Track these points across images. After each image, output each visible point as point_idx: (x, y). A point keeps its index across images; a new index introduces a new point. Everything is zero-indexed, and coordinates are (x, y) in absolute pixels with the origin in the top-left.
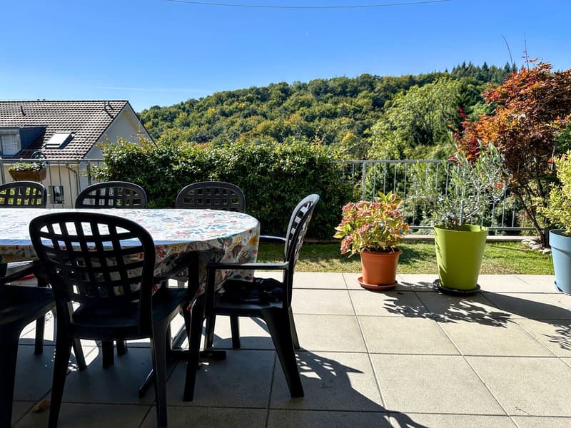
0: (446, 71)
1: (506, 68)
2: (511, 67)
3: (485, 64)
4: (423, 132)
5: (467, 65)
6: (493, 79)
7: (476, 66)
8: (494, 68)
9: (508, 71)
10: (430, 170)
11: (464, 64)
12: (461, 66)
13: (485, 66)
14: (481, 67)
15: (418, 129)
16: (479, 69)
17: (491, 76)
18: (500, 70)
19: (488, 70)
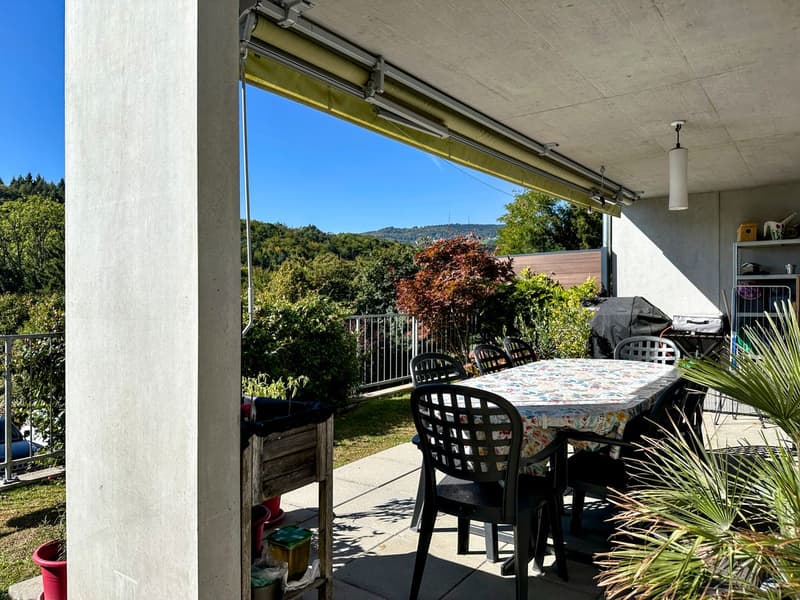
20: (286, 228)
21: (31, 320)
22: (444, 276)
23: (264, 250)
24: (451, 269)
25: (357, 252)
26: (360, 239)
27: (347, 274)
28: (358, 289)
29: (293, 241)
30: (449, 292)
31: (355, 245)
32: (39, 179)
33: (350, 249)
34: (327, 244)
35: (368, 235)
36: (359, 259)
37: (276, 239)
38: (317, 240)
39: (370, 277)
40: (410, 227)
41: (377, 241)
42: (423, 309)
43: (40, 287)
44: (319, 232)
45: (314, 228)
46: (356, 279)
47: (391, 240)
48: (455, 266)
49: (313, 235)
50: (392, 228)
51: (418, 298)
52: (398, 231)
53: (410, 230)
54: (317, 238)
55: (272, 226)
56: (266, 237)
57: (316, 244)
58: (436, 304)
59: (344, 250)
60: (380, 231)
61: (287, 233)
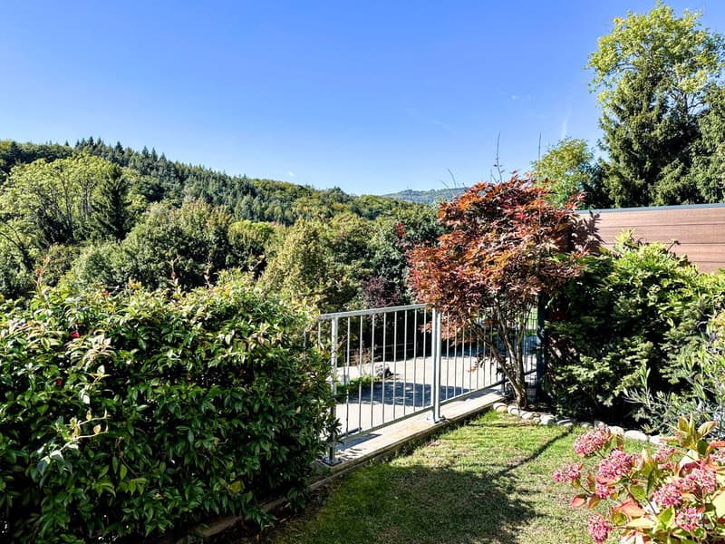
0: (67, 144)
1: (144, 152)
2: (150, 152)
3: (119, 143)
4: (58, 226)
5: (95, 142)
6: (131, 164)
7: (107, 145)
8: (129, 150)
9: (147, 157)
10: (82, 281)
11: (91, 140)
12: (87, 140)
13: (119, 147)
14: (114, 147)
15: (50, 221)
16: (111, 149)
17: (128, 160)
18: (137, 154)
19: (123, 153)
20: (313, 190)
21: (72, 269)
22: (487, 243)
23: (294, 209)
24: (500, 231)
25: (378, 213)
26: (381, 201)
27: (367, 233)
28: (376, 249)
29: (320, 202)
30: (497, 271)
31: (376, 206)
32: (100, 142)
33: (371, 210)
34: (350, 205)
35: (389, 198)
36: (379, 218)
37: (304, 199)
38: (341, 201)
39: (388, 237)
40: (427, 190)
41: (397, 203)
42: (450, 296)
43: (85, 239)
44: (343, 194)
45: (339, 189)
46: (374, 239)
47: (410, 202)
48: (505, 226)
49: (338, 196)
50: (410, 191)
51: (442, 277)
52: (417, 194)
53: (427, 193)
54: (342, 199)
55: (302, 188)
56: (296, 197)
57: (340, 205)
58: (473, 290)
59: (366, 211)
60: (399, 193)
61: (314, 194)
